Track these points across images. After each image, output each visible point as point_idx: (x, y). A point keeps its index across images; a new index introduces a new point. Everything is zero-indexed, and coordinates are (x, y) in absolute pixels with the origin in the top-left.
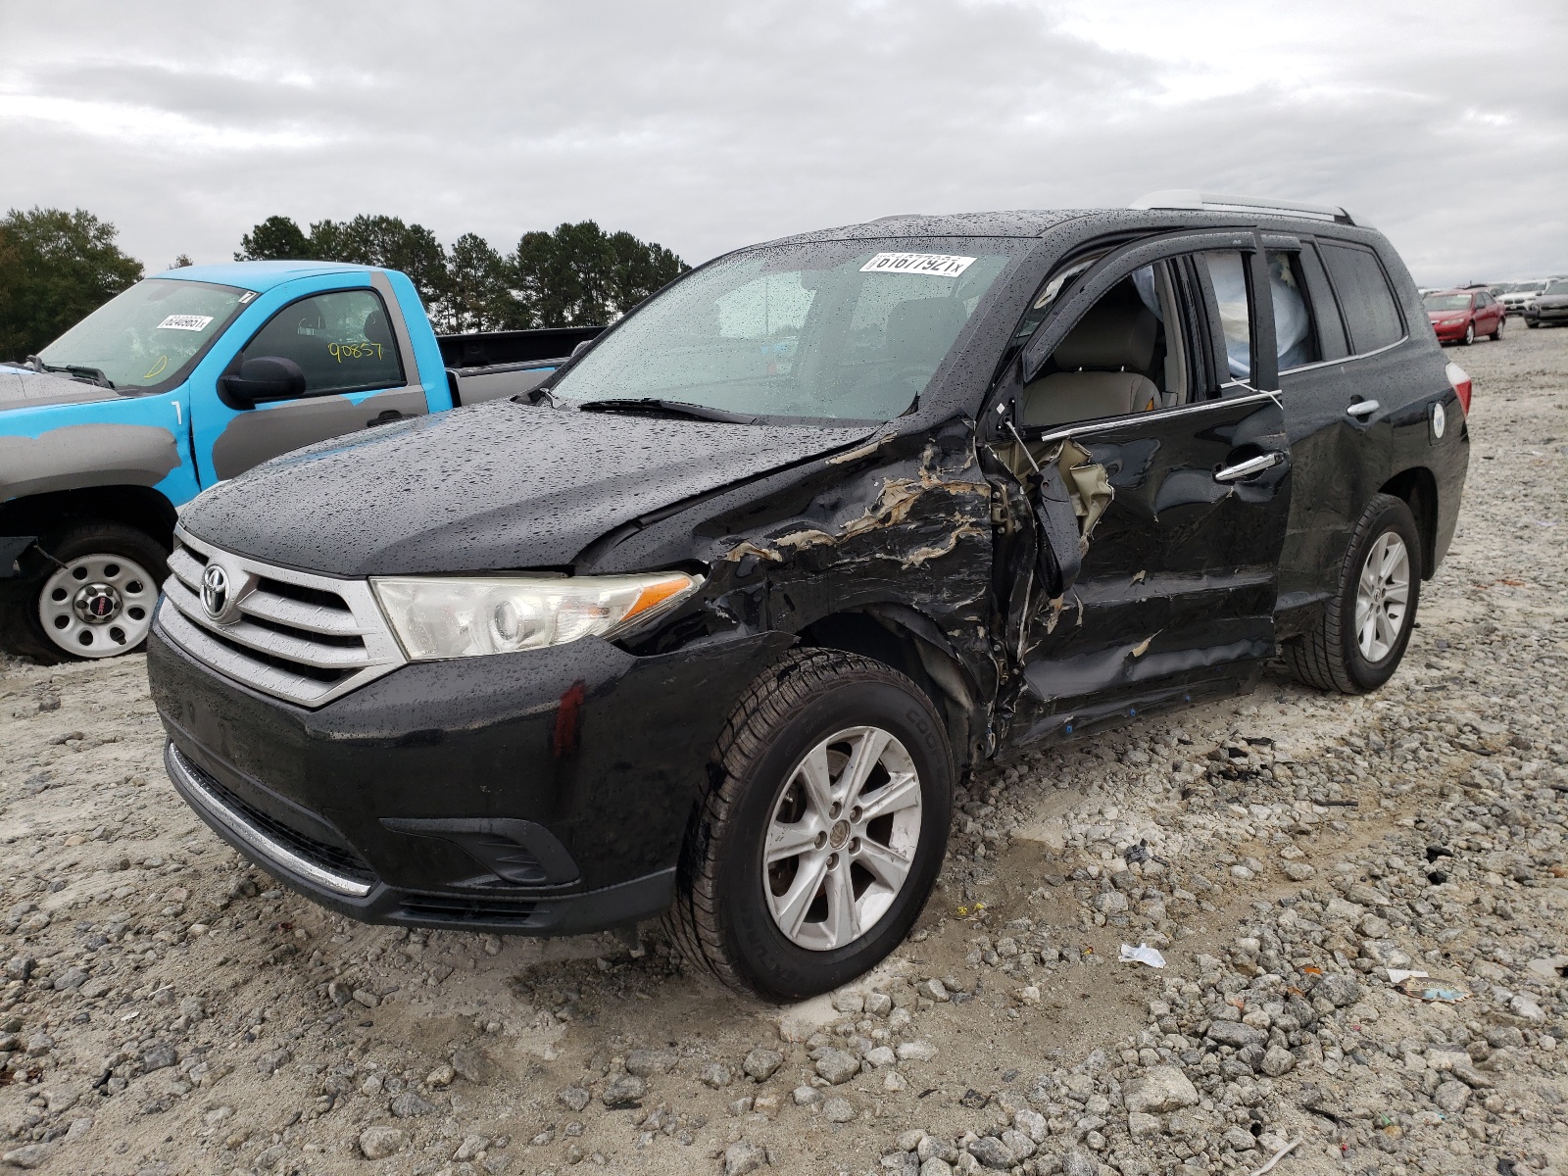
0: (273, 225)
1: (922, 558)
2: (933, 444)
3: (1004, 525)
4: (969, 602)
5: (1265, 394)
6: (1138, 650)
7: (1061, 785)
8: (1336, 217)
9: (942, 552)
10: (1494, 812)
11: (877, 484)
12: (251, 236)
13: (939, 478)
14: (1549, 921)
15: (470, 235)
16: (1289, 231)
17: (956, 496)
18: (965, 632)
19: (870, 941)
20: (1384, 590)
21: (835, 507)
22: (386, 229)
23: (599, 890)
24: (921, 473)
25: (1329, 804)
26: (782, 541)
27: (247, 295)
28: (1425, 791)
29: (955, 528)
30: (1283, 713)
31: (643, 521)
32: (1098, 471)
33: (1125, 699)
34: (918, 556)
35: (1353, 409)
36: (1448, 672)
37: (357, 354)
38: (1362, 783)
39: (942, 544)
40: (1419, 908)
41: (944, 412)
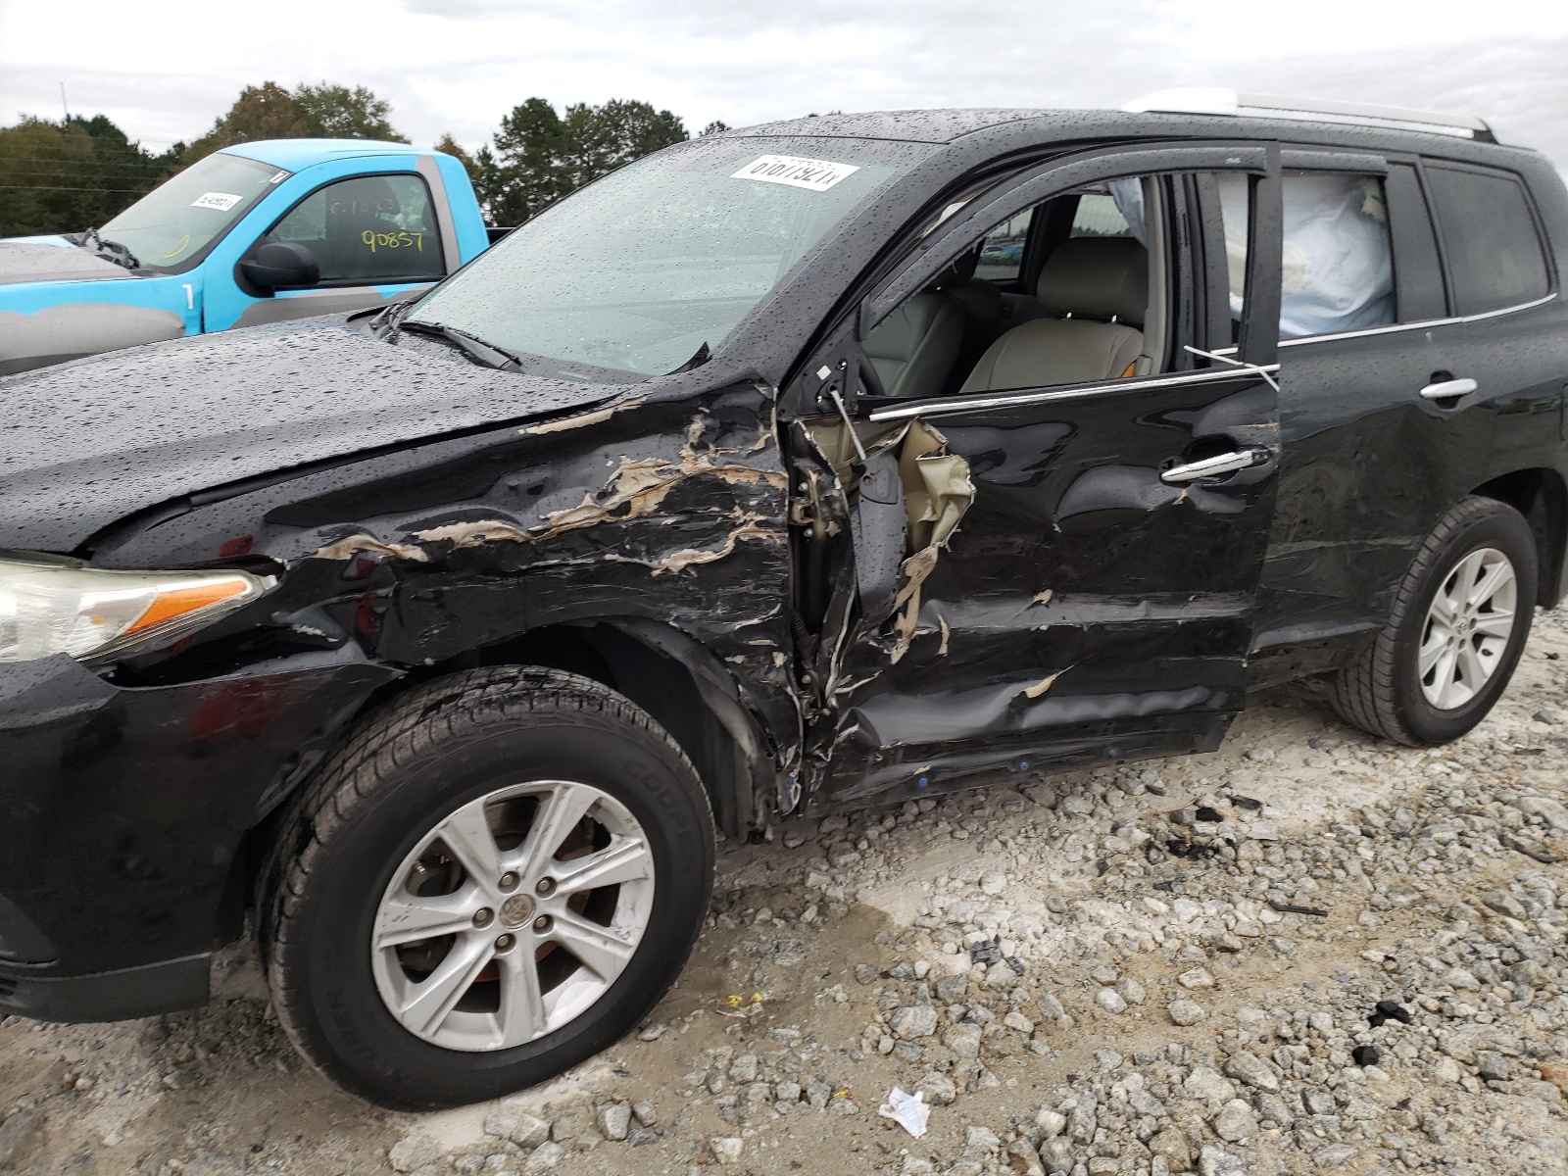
0: (530, 106)
1: (682, 563)
2: (706, 416)
3: (810, 526)
4: (755, 621)
5: (1253, 369)
6: (1034, 689)
7: (958, 834)
8: (1476, 132)
9: (714, 557)
10: (1505, 957)
11: (610, 463)
12: (510, 117)
13: (712, 461)
14: (1493, 1154)
15: (718, 123)
16: (1375, 149)
17: (735, 486)
18: (750, 658)
19: (560, 1041)
20: (1474, 621)
21: (537, 491)
22: (636, 114)
23: (89, 976)
24: (684, 453)
25: (1290, 908)
26: (426, 535)
27: (280, 174)
28: (1429, 907)
29: (734, 526)
30: (1307, 763)
31: (194, 499)
32: (956, 464)
33: (1013, 749)
34: (676, 560)
35: (1432, 390)
36: (1559, 728)
37: (394, 243)
38: (1349, 883)
39: (715, 546)
40: (1314, 1102)
41: (727, 375)
